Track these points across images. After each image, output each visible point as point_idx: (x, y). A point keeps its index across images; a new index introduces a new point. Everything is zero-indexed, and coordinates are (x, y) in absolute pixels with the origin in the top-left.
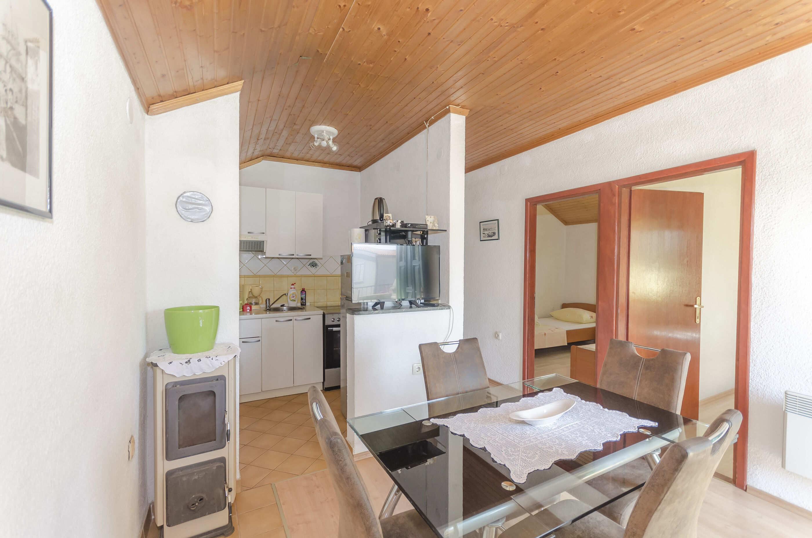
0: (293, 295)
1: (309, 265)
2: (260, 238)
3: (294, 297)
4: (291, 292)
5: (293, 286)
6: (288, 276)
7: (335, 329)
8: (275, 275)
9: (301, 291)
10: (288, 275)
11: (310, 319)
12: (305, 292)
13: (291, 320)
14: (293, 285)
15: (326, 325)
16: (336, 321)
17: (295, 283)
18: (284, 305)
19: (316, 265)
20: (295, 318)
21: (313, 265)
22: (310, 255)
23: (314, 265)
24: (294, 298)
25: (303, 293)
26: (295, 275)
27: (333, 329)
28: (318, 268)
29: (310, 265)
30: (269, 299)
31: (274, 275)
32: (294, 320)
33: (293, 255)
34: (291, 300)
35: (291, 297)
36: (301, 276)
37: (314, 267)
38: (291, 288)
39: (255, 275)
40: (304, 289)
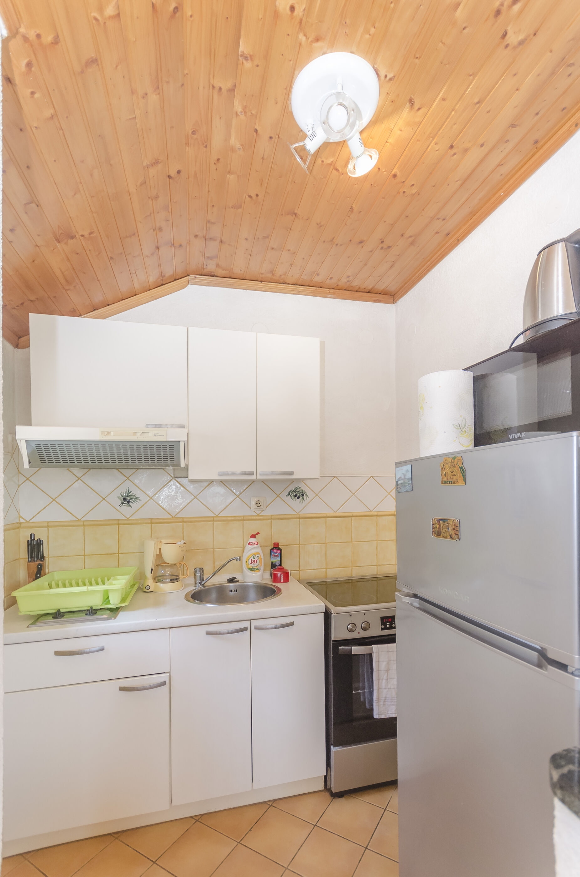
0: (254, 558)
1: (287, 495)
3: (255, 562)
4: (251, 551)
5: (253, 540)
6: (243, 519)
7: (356, 650)
8: (217, 516)
9: (271, 548)
10: (243, 516)
11: (292, 624)
12: (281, 550)
13: (245, 629)
14: (253, 536)
15: (333, 638)
16: (359, 629)
17: (258, 533)
18: (235, 578)
19: (303, 495)
20: (255, 623)
21: (296, 496)
22: (291, 473)
23: (298, 494)
24: (256, 565)
25: (276, 553)
26: (258, 515)
27: (351, 649)
28: (307, 500)
29: (289, 494)
30: (202, 570)
31: (213, 517)
32: (253, 628)
33: (252, 474)
34: (250, 569)
35: (250, 562)
36: (272, 518)
37: (298, 498)
38: (249, 544)
39: (173, 518)
40: (278, 544)
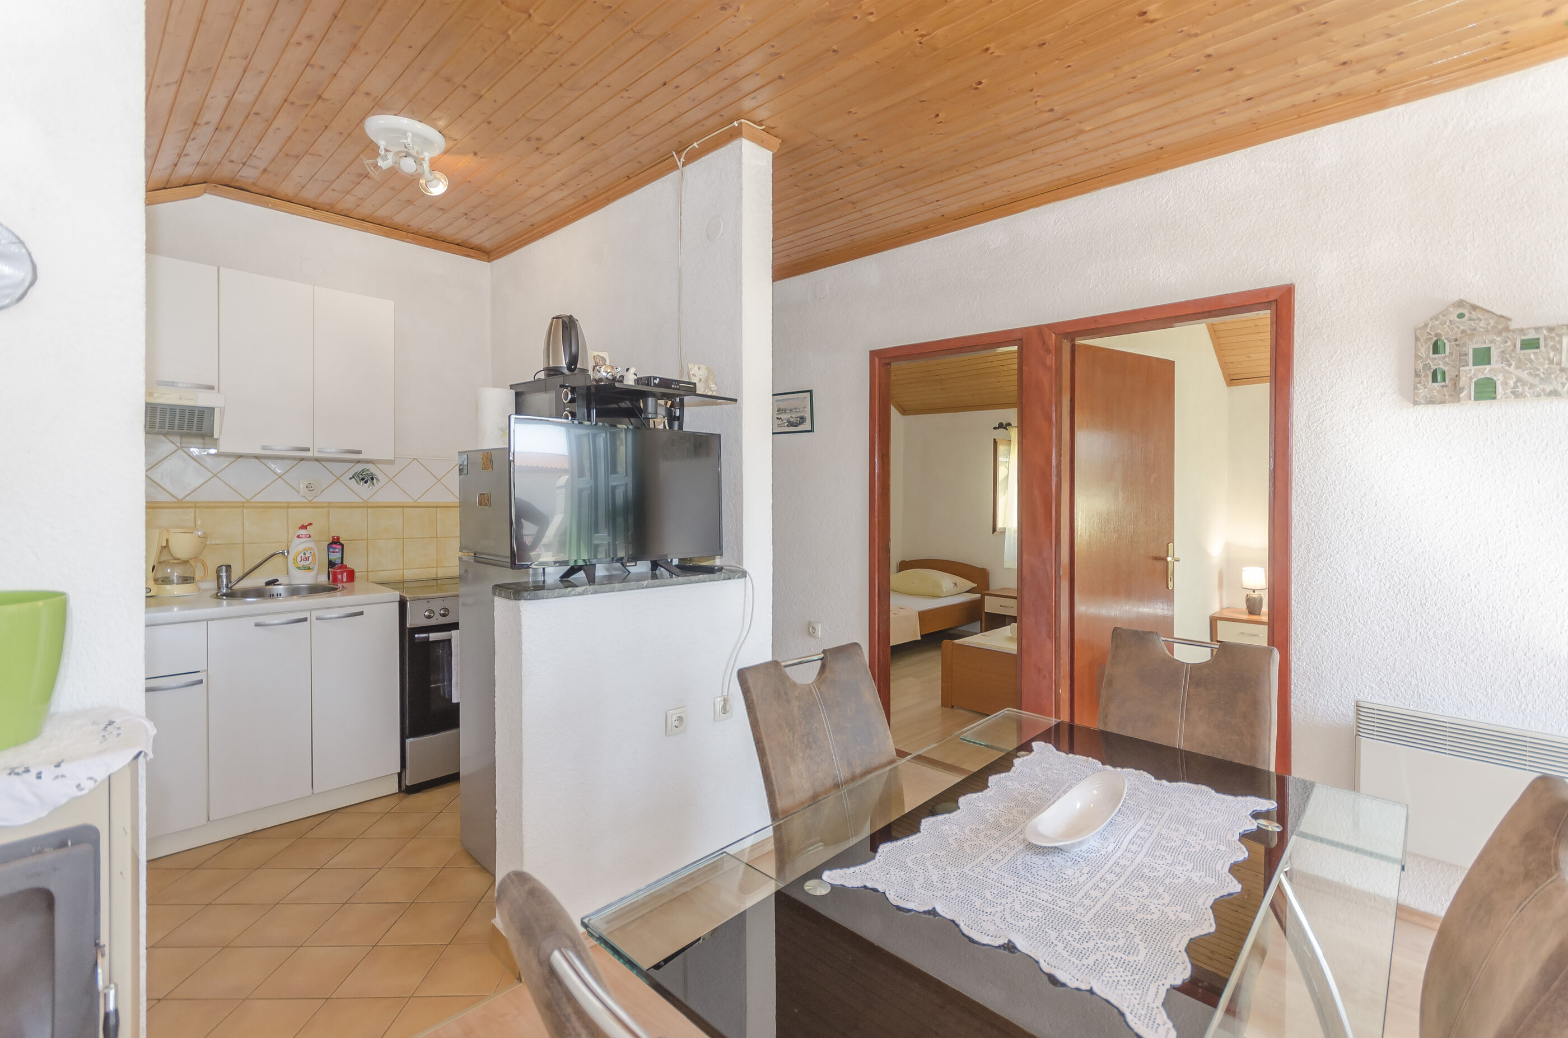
0: (305, 554)
1: (350, 479)
2: (203, 400)
3: (307, 559)
4: (299, 546)
5: (303, 532)
6: (288, 506)
7: (434, 636)
8: (248, 502)
9: (328, 543)
10: (288, 503)
11: (361, 613)
12: (342, 545)
13: (305, 620)
14: (303, 527)
15: (408, 626)
16: (437, 616)
17: (310, 524)
18: (277, 580)
19: (372, 479)
20: (315, 614)
21: (363, 479)
22: (359, 452)
23: (366, 478)
24: (308, 562)
25: (336, 548)
26: (310, 502)
27: (429, 637)
28: (377, 486)
29: (353, 477)
30: (229, 567)
31: (243, 503)
32: (314, 618)
33: (308, 450)
34: (299, 568)
35: (299, 559)
36: (330, 505)
37: (366, 482)
38: (298, 537)
39: (179, 501)
40: (338, 538)
